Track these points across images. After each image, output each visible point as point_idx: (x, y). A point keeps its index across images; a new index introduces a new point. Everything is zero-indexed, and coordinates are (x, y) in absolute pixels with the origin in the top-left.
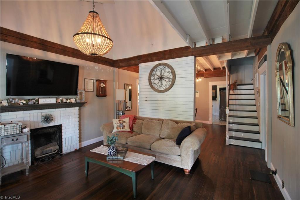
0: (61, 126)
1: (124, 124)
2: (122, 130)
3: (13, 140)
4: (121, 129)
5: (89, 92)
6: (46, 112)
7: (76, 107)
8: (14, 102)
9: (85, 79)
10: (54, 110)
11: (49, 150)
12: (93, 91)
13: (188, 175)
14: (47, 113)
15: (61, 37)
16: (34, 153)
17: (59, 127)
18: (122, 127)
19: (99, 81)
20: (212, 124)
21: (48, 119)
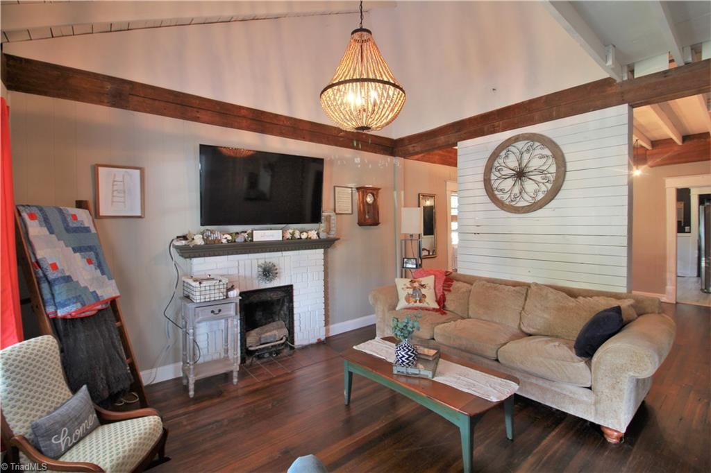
0: (291, 286)
1: (423, 291)
2: (418, 304)
3: (213, 312)
4: (416, 302)
5: (345, 216)
6: (265, 258)
7: (318, 248)
8: (212, 237)
9: (335, 187)
10: (279, 254)
11: (270, 336)
12: (350, 212)
13: (615, 444)
14: (268, 261)
15: (289, 99)
16: (245, 341)
17: (288, 290)
18: (418, 299)
19: (363, 190)
20: (677, 303)
21: (268, 272)
